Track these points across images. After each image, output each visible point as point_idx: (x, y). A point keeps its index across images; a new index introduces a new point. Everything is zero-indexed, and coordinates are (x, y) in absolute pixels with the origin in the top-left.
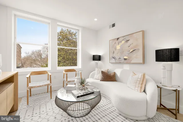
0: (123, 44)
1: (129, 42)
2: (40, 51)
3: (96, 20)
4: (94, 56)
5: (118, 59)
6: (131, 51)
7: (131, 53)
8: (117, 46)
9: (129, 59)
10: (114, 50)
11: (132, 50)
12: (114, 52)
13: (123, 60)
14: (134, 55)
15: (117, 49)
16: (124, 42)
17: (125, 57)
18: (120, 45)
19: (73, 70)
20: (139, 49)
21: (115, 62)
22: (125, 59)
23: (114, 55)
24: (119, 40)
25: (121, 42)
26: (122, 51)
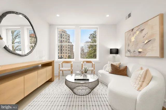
0: (137, 35)
1: (144, 32)
2: (83, 47)
3: (108, 16)
4: (111, 50)
5: (132, 52)
6: (145, 42)
7: (146, 44)
8: (132, 38)
9: (143, 52)
10: (129, 42)
11: (147, 41)
12: (129, 44)
13: (138, 53)
14: (149, 47)
15: (132, 41)
16: (139, 32)
17: (140, 50)
18: (134, 37)
19: (90, 62)
20: (155, 40)
21: (129, 55)
22: (140, 52)
23: (129, 48)
24: (133, 30)
25: (135, 33)
26: (136, 43)
